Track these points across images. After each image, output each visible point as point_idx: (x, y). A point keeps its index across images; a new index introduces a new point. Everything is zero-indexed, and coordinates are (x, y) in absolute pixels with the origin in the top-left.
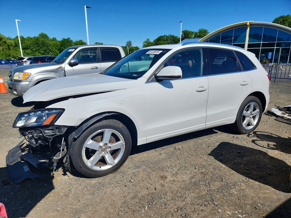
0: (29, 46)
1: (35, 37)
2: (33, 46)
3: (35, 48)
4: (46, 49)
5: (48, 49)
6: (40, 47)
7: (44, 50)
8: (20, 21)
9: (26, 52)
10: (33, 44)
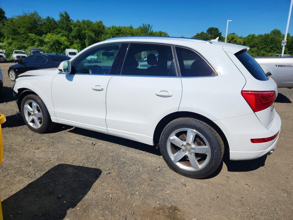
0: (257, 44)
1: (265, 34)
2: (260, 44)
3: (262, 45)
4: (274, 46)
5: (275, 46)
6: (267, 44)
7: (271, 48)
8: (231, 21)
9: (252, 50)
10: (262, 42)
